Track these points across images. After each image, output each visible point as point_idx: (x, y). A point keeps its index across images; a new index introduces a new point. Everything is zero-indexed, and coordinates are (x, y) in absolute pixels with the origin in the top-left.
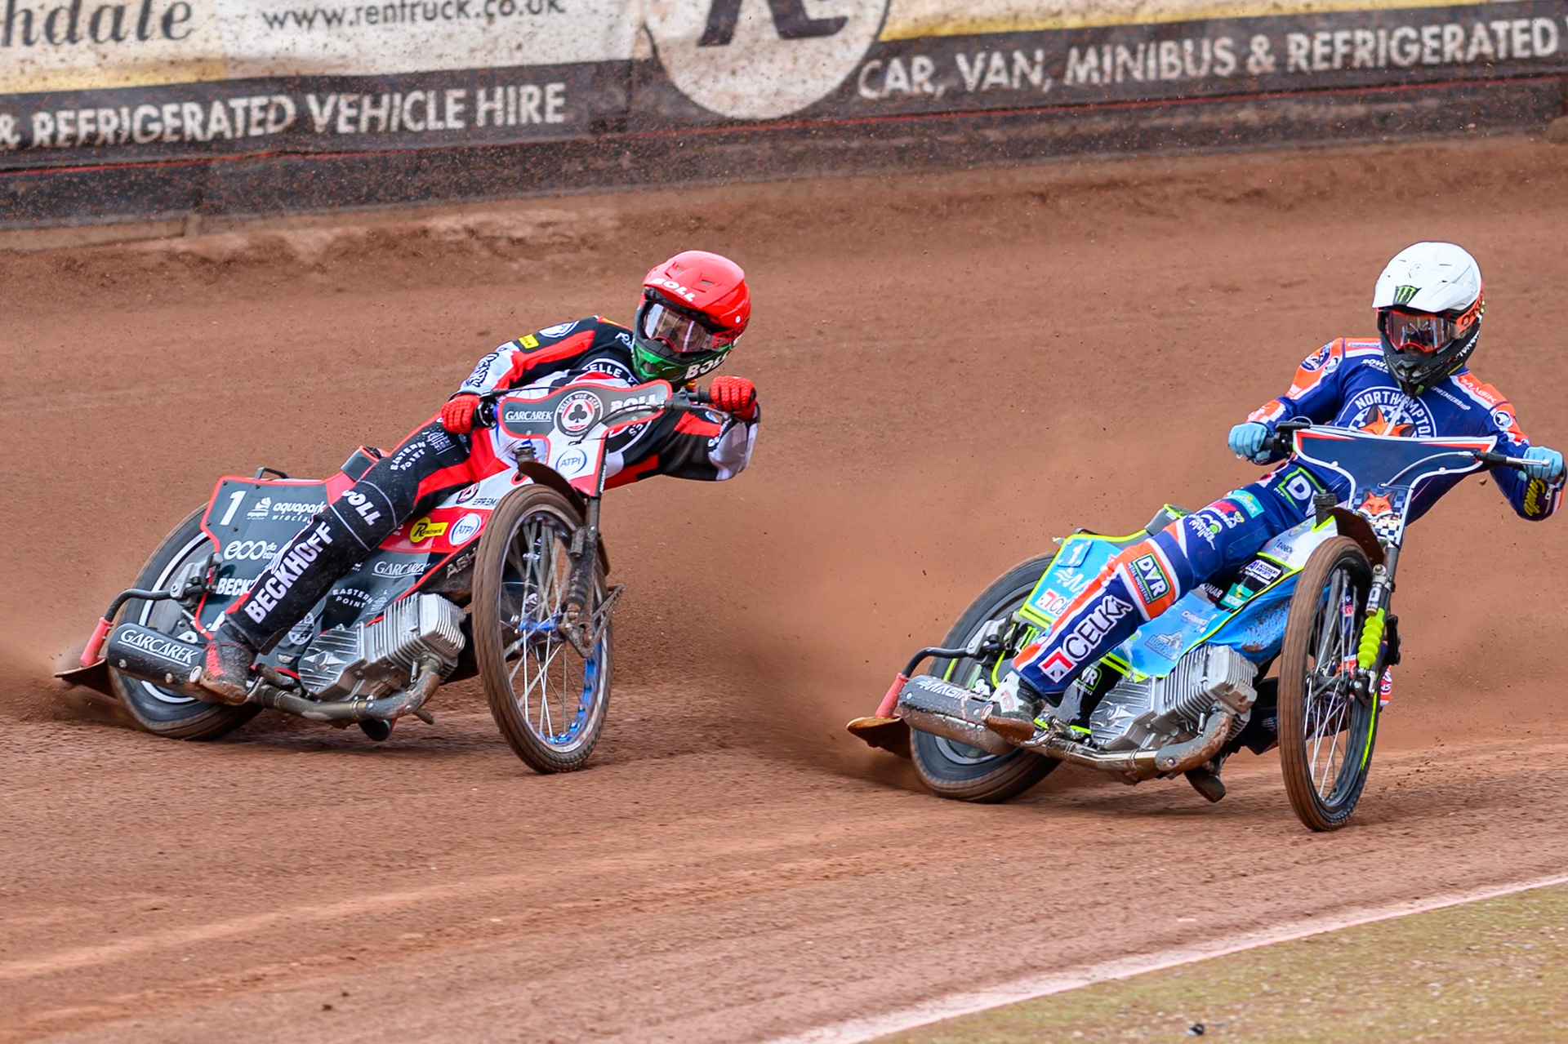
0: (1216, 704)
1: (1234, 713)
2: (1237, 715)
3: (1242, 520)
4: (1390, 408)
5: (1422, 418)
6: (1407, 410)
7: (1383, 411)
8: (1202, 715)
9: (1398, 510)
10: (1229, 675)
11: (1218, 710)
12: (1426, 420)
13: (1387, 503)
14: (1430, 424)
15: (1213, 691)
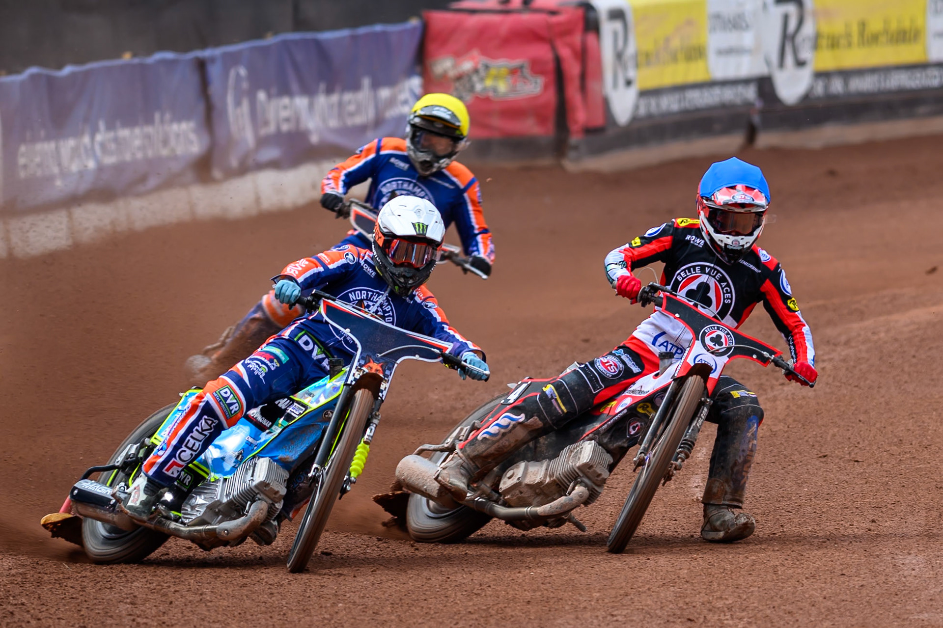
0: (258, 496)
1: (271, 502)
2: (273, 504)
3: (278, 365)
4: (370, 303)
5: (389, 312)
6: (381, 306)
7: (366, 304)
8: (249, 503)
9: (388, 376)
10: (267, 477)
11: (259, 499)
12: (391, 313)
13: (380, 369)
14: (393, 316)
15: (256, 486)
